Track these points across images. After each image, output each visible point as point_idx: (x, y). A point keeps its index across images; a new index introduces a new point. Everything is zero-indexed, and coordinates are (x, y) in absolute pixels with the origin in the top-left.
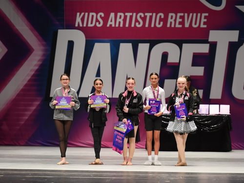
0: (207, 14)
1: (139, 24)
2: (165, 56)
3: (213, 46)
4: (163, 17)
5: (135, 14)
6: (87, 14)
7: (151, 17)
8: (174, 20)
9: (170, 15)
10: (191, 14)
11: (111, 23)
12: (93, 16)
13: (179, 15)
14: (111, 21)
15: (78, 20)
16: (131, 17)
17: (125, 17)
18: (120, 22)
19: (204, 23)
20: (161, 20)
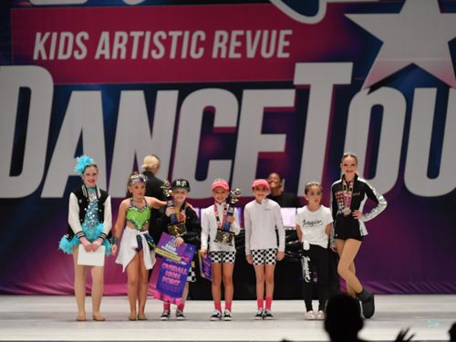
0: (289, 32)
1: (158, 52)
2: (209, 114)
3: (303, 94)
4: (203, 38)
5: (148, 34)
6: (55, 35)
7: (180, 39)
8: (225, 44)
9: (218, 34)
10: (258, 33)
11: (102, 51)
12: (67, 39)
13: (235, 33)
14: (103, 48)
15: (39, 46)
16: (142, 40)
17: (131, 40)
18: (119, 50)
19: (285, 49)
20: (200, 43)
